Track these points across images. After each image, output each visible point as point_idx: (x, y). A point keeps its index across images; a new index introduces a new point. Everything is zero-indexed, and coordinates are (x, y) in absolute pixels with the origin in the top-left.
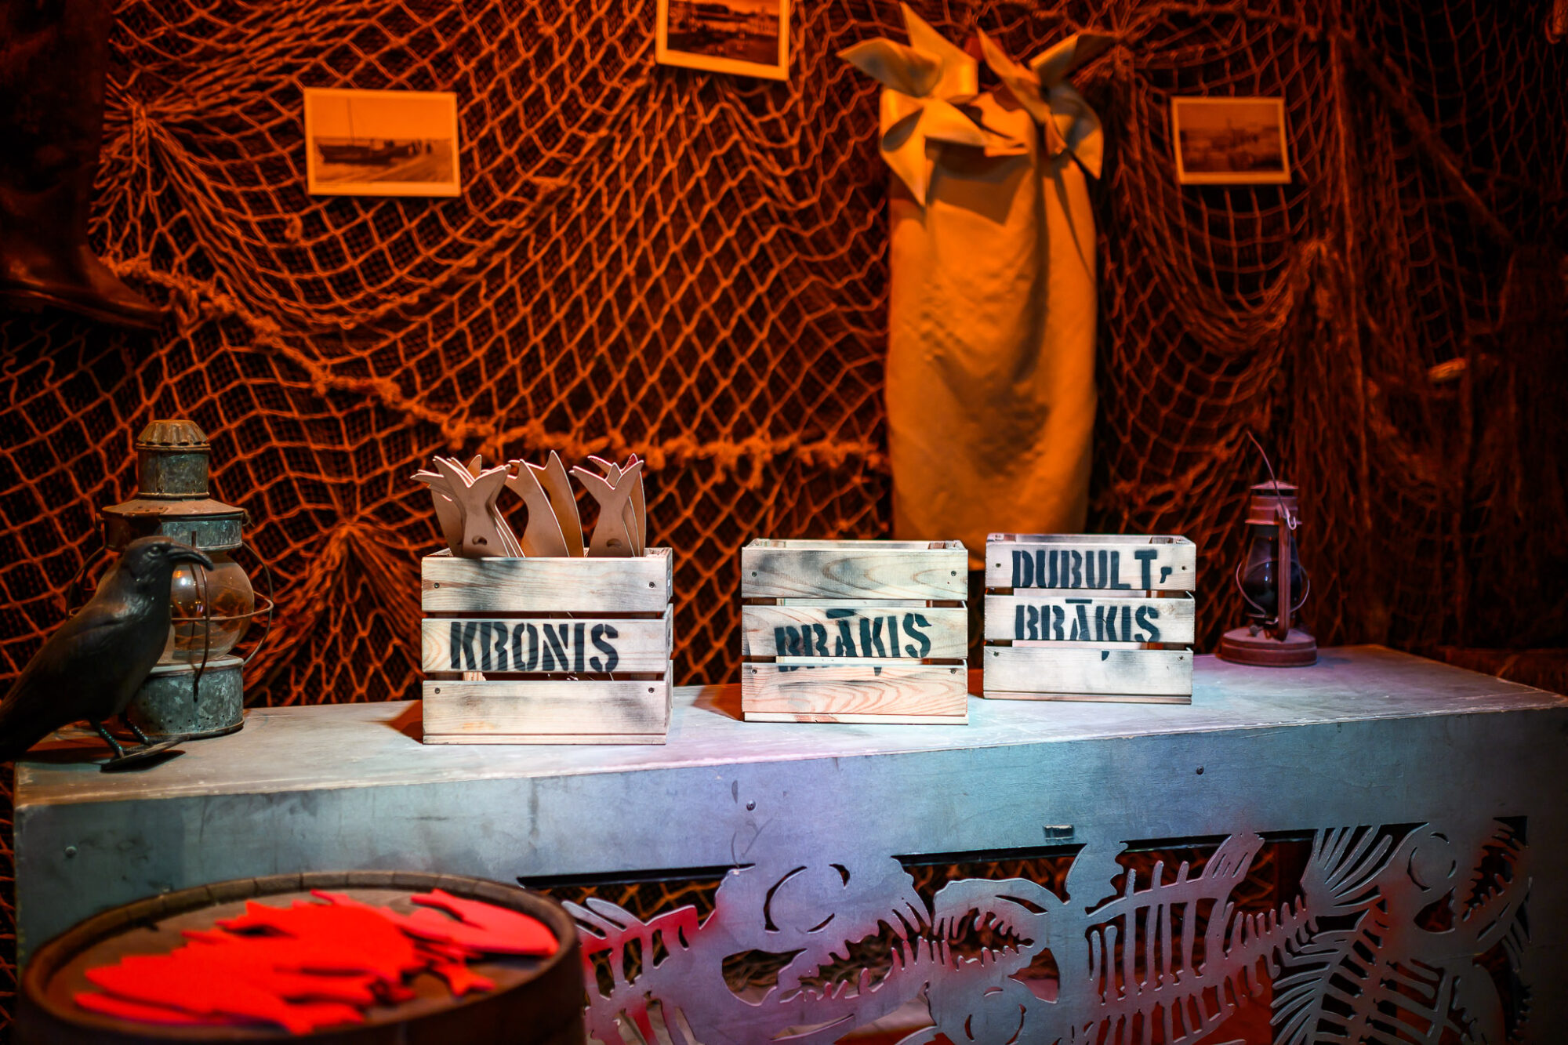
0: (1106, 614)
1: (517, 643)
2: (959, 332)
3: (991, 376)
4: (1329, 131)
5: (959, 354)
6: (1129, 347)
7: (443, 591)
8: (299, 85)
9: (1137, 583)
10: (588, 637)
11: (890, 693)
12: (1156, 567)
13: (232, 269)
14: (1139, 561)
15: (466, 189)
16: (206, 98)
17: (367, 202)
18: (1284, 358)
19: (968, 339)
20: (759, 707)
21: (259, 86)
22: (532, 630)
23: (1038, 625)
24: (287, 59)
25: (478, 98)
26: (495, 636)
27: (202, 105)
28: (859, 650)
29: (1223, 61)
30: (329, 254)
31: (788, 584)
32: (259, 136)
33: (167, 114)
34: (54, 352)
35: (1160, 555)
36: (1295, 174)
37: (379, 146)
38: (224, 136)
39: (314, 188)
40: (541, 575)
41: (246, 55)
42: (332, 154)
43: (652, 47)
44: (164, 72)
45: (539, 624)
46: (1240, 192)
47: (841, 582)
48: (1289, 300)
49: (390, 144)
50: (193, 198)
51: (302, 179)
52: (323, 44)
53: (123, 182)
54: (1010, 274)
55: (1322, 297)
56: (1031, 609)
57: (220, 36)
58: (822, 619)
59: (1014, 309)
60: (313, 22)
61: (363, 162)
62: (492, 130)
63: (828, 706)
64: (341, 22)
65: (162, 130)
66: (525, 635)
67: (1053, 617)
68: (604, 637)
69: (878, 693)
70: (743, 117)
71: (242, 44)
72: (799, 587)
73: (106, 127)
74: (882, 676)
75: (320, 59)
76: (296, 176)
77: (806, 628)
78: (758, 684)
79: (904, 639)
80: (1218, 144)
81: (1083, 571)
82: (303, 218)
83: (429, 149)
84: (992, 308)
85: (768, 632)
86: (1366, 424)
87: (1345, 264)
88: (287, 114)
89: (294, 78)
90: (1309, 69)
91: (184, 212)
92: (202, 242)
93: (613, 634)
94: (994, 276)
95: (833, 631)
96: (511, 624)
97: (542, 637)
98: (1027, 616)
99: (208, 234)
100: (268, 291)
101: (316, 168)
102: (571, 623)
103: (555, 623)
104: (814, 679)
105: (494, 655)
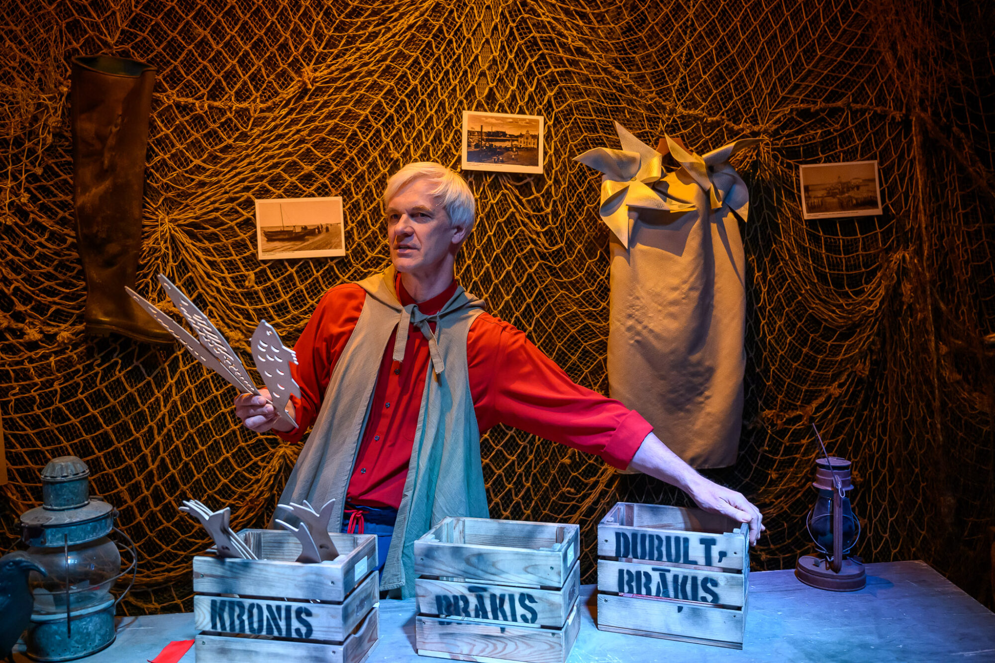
0: (680, 581)
1: (251, 616)
2: (651, 326)
3: (672, 352)
4: (911, 179)
5: (651, 338)
6: (771, 324)
7: (206, 579)
8: (253, 197)
9: (702, 561)
10: (293, 615)
11: (511, 646)
12: (715, 551)
13: (217, 304)
14: (703, 546)
15: (350, 251)
16: (201, 209)
17: (293, 262)
18: (878, 328)
19: (657, 330)
20: (427, 646)
21: (231, 200)
22: (260, 608)
23: (634, 584)
24: (246, 184)
25: (356, 197)
26: (237, 611)
27: (199, 213)
28: (490, 615)
29: (835, 138)
30: (271, 293)
31: (443, 567)
32: (231, 228)
33: (180, 220)
34: (120, 356)
35: (718, 543)
36: (886, 209)
37: (298, 230)
38: (212, 229)
39: (261, 256)
40: (264, 573)
41: (223, 183)
42: (271, 236)
43: (459, 159)
44: (178, 195)
45: (263, 603)
46: (847, 223)
47: (478, 569)
48: (882, 291)
49: (305, 228)
50: (194, 266)
51: (254, 251)
52: (266, 173)
53: (157, 259)
54: (686, 287)
55: (906, 288)
56: (629, 572)
57: (208, 173)
58: (466, 592)
59: (689, 308)
60: (260, 161)
61: (289, 240)
62: (364, 216)
63: (471, 650)
64: (276, 160)
65: (177, 229)
66: (255, 611)
67: (643, 579)
68: (303, 616)
69: (503, 645)
70: (517, 198)
71: (220, 177)
72: (450, 569)
73: (146, 229)
74: (506, 634)
75: (264, 182)
76: (253, 250)
77: (455, 597)
78: (426, 632)
79: (520, 611)
80: (831, 193)
81: (664, 549)
82: (255, 274)
83: (327, 229)
84: (673, 309)
85: (431, 598)
86: (938, 371)
87: (922, 267)
88: (246, 215)
89: (250, 194)
90: (896, 140)
91: (190, 274)
92: (201, 290)
93: (309, 614)
94: (675, 289)
95: (473, 601)
96: (247, 602)
97: (266, 613)
98: (626, 577)
99: (204, 286)
100: (237, 317)
101: (262, 245)
102: (283, 604)
103: (274, 603)
104: (462, 632)
105: (237, 622)
